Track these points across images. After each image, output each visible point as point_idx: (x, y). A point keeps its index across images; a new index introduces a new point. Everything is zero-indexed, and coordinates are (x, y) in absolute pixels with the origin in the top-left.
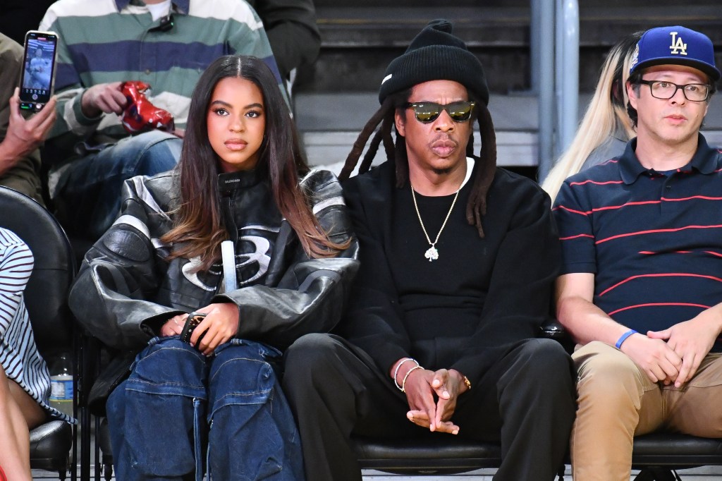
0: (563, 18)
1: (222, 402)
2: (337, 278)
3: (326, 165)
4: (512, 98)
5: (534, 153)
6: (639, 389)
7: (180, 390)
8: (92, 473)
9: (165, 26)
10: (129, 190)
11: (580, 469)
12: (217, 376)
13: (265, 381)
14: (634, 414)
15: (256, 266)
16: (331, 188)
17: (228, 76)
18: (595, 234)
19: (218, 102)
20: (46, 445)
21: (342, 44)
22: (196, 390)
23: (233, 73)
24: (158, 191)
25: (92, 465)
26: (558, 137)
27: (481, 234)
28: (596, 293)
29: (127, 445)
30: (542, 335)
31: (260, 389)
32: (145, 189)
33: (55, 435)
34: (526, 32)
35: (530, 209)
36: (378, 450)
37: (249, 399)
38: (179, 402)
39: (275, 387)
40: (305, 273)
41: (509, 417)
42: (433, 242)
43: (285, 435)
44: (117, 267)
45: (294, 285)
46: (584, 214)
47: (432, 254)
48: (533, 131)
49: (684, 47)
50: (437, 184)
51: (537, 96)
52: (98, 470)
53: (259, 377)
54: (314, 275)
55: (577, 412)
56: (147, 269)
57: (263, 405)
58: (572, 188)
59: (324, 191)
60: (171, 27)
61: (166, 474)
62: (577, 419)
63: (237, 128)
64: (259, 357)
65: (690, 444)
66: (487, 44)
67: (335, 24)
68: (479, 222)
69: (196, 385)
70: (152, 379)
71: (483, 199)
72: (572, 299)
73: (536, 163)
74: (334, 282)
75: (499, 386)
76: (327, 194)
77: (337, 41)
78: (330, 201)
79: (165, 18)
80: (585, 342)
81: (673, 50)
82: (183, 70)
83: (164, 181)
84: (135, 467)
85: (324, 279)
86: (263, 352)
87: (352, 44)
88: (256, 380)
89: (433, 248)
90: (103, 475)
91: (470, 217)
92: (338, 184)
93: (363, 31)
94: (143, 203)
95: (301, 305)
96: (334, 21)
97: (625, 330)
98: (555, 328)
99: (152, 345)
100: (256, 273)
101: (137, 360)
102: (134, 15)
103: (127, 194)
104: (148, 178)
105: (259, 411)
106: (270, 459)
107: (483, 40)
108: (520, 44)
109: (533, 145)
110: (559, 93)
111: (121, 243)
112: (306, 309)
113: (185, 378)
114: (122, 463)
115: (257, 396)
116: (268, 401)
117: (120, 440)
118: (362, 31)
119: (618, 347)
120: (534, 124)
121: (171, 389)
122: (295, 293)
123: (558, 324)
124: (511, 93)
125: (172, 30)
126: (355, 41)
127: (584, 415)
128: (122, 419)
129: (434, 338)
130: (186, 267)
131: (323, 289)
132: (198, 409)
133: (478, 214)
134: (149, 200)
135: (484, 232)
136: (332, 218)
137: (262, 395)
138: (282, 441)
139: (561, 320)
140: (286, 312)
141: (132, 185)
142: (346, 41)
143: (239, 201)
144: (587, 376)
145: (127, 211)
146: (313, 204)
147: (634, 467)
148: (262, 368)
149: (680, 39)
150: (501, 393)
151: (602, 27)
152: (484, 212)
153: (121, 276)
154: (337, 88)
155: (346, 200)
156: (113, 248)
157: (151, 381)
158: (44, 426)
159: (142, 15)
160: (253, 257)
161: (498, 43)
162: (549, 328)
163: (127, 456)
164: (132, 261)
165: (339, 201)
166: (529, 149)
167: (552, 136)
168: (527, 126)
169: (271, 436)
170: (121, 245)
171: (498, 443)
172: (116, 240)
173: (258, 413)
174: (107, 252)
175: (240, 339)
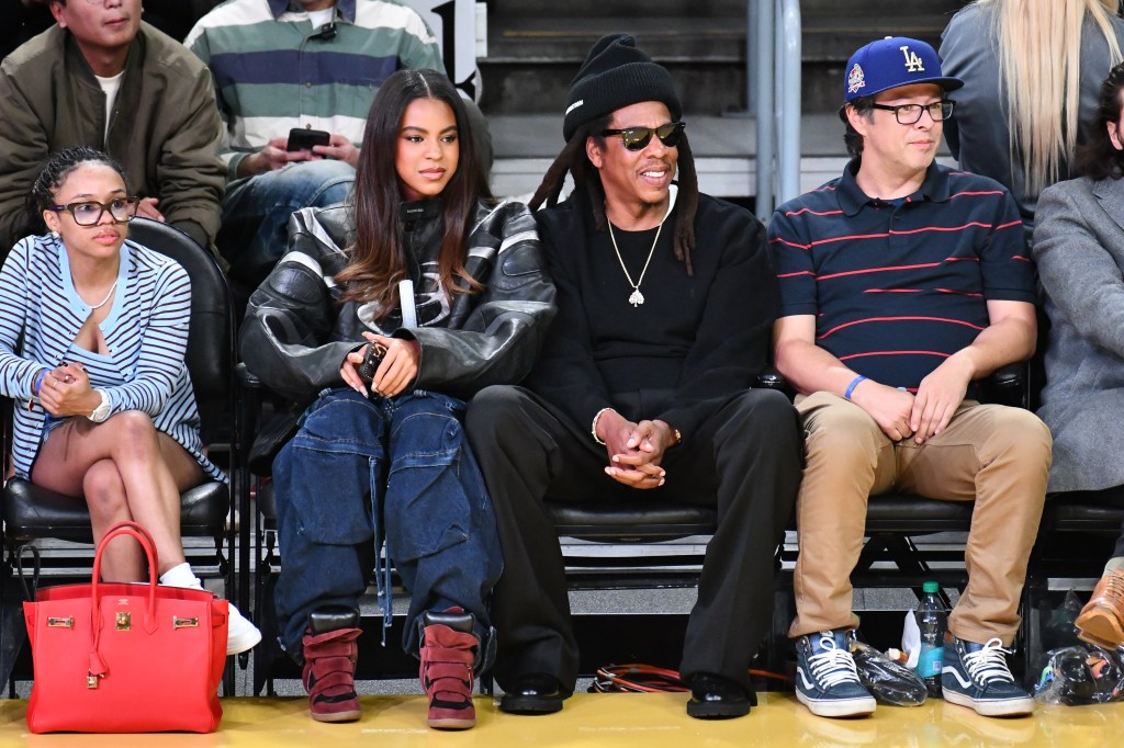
0: (783, 28)
1: (401, 463)
2: (529, 320)
3: (516, 196)
4: (727, 121)
5: (750, 183)
6: (876, 443)
7: (354, 448)
8: (253, 543)
9: (327, 34)
10: (297, 223)
11: (808, 535)
12: (399, 433)
13: (451, 439)
14: (870, 473)
15: (437, 307)
16: (523, 221)
17: (419, 97)
18: (817, 271)
19: (411, 128)
20: (201, 511)
21: (534, 60)
22: (373, 448)
23: (422, 94)
24: (331, 223)
25: (253, 534)
26: (778, 164)
27: (690, 272)
28: (817, 334)
29: (294, 509)
30: (760, 385)
31: (445, 449)
32: (316, 221)
33: (211, 498)
34: (743, 45)
35: (743, 241)
36: (574, 514)
37: (433, 459)
38: (352, 463)
39: (462, 445)
40: (492, 315)
41: (728, 475)
42: (636, 284)
43: (473, 501)
44: (285, 312)
45: (481, 327)
46: (805, 248)
47: (637, 298)
48: (750, 157)
49: (919, 62)
50: (640, 216)
51: (755, 118)
52: (259, 538)
53: (444, 435)
54: (504, 317)
55: (806, 470)
56: (318, 311)
57: (448, 467)
58: (789, 218)
59: (515, 225)
60: (334, 36)
61: (338, 541)
62: (805, 478)
63: (436, 155)
64: (445, 411)
65: (930, 507)
66: (697, 59)
67: (527, 37)
68: (688, 259)
69: (372, 442)
70: (324, 435)
71: (691, 229)
72: (792, 343)
73: (753, 194)
74: (527, 325)
75: (716, 442)
76: (518, 227)
77: (528, 56)
78: (522, 234)
79: (329, 25)
80: (808, 392)
81: (909, 67)
82: (353, 88)
83: (337, 213)
84: (302, 534)
85: (515, 322)
86: (450, 405)
87: (546, 60)
88: (440, 439)
89: (637, 291)
90: (264, 544)
91: (679, 252)
92: (531, 217)
93: (559, 44)
94: (314, 238)
95: (490, 350)
96: (525, 33)
97: (853, 375)
98: (774, 378)
99: (323, 398)
100: (438, 315)
101: (306, 414)
102: (292, 23)
103: (295, 228)
104: (319, 210)
105: (442, 474)
106: (454, 526)
107: (691, 55)
108: (734, 59)
109: (750, 172)
110: (779, 114)
111: (289, 284)
112: (494, 353)
113: (359, 434)
114: (286, 528)
115: (440, 456)
116: (454, 462)
117: (285, 503)
118: (557, 45)
119: (848, 397)
120: (752, 150)
121: (345, 446)
122: (482, 336)
123: (776, 372)
124: (724, 114)
125: (335, 40)
126: (549, 56)
127: (813, 474)
128: (288, 481)
129: (638, 390)
130: (360, 310)
131: (514, 332)
132: (375, 468)
133: (687, 249)
134: (320, 234)
135: (694, 270)
136: (524, 252)
137: (446, 455)
138: (469, 508)
139: (781, 367)
140: (472, 357)
141: (300, 218)
142: (538, 55)
143: (420, 233)
144: (818, 430)
145: (295, 247)
146: (502, 239)
147: (866, 534)
148: (448, 424)
149: (913, 54)
150: (718, 450)
151: (826, 38)
152: (693, 246)
153: (290, 323)
154: (527, 109)
155: (540, 235)
156: (281, 289)
157: (322, 438)
158: (199, 488)
159: (300, 23)
160: (434, 297)
161: (712, 58)
162: (767, 377)
163: (293, 520)
164: (303, 303)
165: (532, 236)
166: (746, 177)
167: (771, 163)
168: (740, 152)
169: (457, 500)
170: (290, 285)
171: (714, 507)
172: (284, 281)
173: (442, 476)
174: (273, 294)
175: (424, 390)
